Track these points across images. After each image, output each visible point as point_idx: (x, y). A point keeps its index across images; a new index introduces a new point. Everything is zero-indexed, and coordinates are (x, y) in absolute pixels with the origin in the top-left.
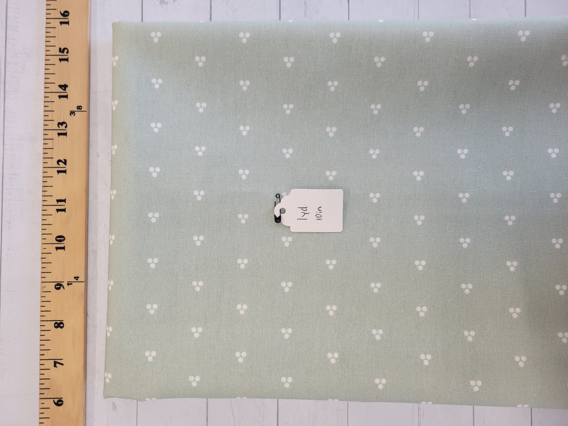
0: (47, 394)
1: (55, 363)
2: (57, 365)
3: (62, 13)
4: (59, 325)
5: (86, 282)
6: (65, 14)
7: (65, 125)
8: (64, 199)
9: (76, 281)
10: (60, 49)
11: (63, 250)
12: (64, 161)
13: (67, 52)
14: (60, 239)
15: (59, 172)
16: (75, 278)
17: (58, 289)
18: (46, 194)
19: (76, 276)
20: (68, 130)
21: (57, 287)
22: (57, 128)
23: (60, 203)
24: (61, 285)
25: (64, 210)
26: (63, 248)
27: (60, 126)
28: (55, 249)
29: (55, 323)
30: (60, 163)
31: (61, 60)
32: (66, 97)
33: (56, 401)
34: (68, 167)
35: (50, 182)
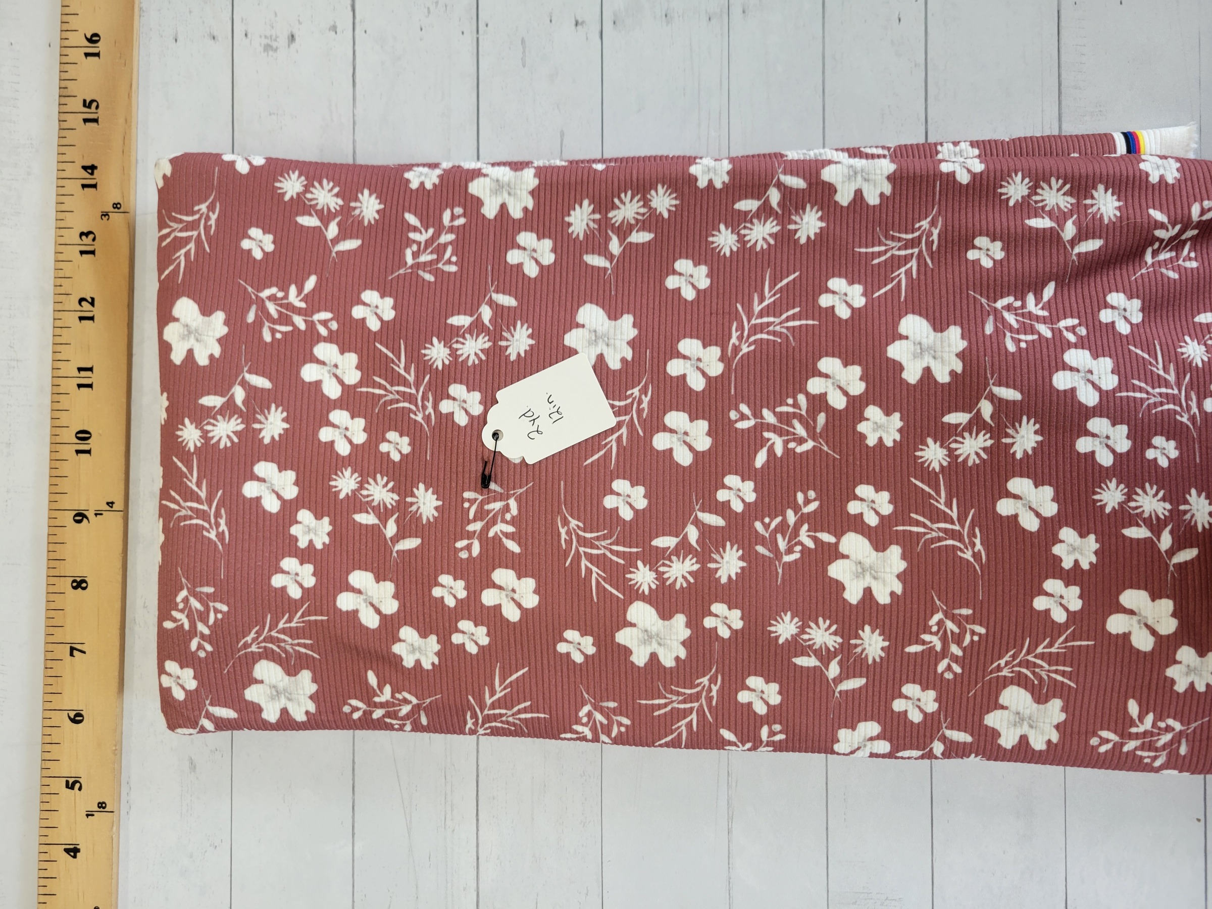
0: (57, 702)
1: (72, 649)
2: (75, 652)
3: (89, 37)
4: (79, 584)
5: (126, 511)
6: (94, 38)
7: (91, 236)
8: (89, 366)
9: (109, 508)
10: (85, 101)
11: (87, 455)
12: (90, 300)
13: (97, 107)
14: (83, 435)
15: (81, 318)
16: (108, 503)
17: (79, 522)
18: (59, 356)
19: (110, 501)
20: (97, 246)
21: (77, 518)
22: (80, 242)
23: (83, 374)
24: (84, 516)
25: (90, 386)
26: (88, 452)
27: (84, 237)
28: (75, 453)
29: (74, 581)
30: (84, 303)
31: (86, 121)
32: (94, 186)
33: (72, 714)
34: (96, 311)
35: (66, 336)
